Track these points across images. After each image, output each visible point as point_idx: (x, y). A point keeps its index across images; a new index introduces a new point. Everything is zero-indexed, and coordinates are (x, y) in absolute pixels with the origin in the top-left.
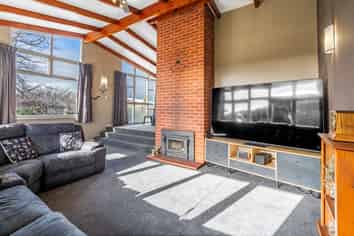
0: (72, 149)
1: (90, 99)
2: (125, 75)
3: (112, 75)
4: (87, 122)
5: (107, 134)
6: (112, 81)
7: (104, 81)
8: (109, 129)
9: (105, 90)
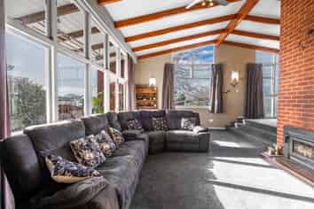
0: (187, 130)
1: (221, 93)
2: (260, 66)
3: (243, 69)
4: (218, 112)
5: (236, 124)
6: (244, 74)
7: (235, 76)
8: (240, 121)
9: (236, 84)
